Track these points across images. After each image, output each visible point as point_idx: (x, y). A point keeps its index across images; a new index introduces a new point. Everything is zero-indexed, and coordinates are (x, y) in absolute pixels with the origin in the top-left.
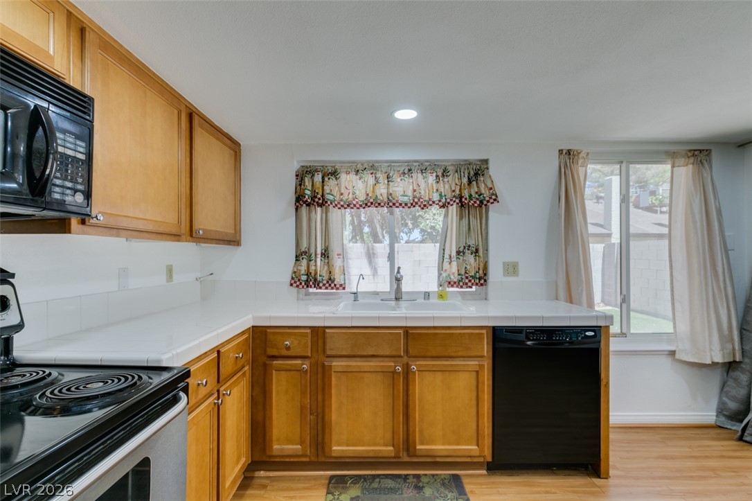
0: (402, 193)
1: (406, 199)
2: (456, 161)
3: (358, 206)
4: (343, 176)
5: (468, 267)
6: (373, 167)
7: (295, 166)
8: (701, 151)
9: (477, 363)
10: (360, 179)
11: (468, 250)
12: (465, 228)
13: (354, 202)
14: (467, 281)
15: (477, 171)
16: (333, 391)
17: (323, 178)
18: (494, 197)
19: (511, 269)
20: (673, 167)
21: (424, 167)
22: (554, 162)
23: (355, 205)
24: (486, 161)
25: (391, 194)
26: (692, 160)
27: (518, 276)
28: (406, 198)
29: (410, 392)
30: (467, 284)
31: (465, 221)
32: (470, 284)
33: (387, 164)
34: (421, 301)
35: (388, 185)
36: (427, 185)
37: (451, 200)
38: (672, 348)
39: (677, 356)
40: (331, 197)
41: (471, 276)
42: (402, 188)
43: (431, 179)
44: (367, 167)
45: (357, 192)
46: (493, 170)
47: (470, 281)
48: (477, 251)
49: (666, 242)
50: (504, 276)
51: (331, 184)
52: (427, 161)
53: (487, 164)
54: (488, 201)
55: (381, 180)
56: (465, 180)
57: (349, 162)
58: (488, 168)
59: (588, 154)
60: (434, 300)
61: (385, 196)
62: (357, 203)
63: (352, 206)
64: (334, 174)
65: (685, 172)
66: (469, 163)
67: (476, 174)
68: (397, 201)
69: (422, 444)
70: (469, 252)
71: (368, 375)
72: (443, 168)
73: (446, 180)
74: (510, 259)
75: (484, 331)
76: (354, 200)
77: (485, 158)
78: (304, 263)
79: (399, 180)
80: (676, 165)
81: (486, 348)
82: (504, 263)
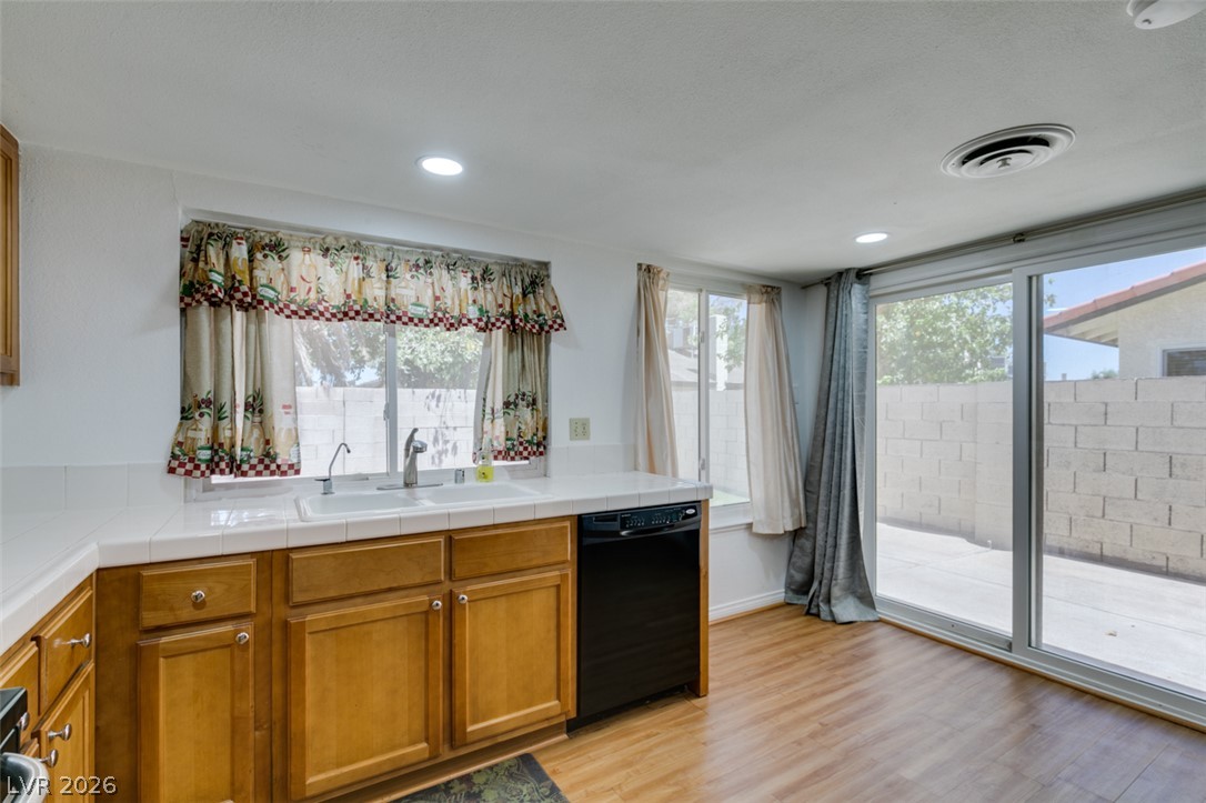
0: (413, 300)
1: (420, 311)
2: (502, 257)
3: (328, 315)
4: (296, 256)
5: (523, 427)
6: (358, 248)
7: (180, 220)
8: (773, 288)
9: (557, 573)
10: (332, 265)
11: (523, 400)
12: (517, 367)
13: (321, 308)
14: (521, 449)
15: (535, 279)
16: (309, 670)
17: (251, 252)
18: (559, 321)
19: (580, 430)
20: (749, 303)
21: (454, 261)
22: (631, 280)
23: (322, 314)
24: (545, 265)
25: (393, 300)
26: (765, 296)
27: (588, 438)
28: (421, 309)
29: (456, 640)
30: (521, 453)
31: (517, 355)
32: (525, 454)
33: (386, 246)
34: (451, 485)
35: (388, 282)
36: (457, 291)
37: (498, 320)
38: (749, 520)
39: (755, 530)
40: (271, 294)
41: (527, 441)
42: (413, 291)
43: (464, 282)
44: (346, 244)
45: (326, 290)
46: (557, 280)
47: (526, 449)
48: (534, 402)
49: (742, 391)
50: (571, 439)
51: (268, 268)
52: (456, 251)
53: (547, 269)
54: (551, 327)
55: (374, 272)
56: (518, 291)
57: (308, 230)
58: (548, 276)
59: (668, 275)
60: (470, 482)
61: (382, 301)
62: (327, 309)
63: (316, 314)
64: (277, 248)
65: (759, 309)
66: (521, 264)
67: (533, 283)
68: (405, 313)
69: (475, 721)
70: (524, 403)
71: (378, 626)
72: (483, 266)
73: (488, 286)
74: (578, 414)
75: (568, 524)
76: (319, 303)
77: (545, 259)
78: (205, 424)
79: (408, 276)
80: (752, 301)
81: (569, 550)
82: (571, 420)
